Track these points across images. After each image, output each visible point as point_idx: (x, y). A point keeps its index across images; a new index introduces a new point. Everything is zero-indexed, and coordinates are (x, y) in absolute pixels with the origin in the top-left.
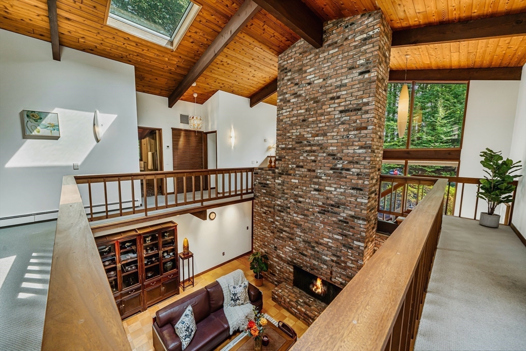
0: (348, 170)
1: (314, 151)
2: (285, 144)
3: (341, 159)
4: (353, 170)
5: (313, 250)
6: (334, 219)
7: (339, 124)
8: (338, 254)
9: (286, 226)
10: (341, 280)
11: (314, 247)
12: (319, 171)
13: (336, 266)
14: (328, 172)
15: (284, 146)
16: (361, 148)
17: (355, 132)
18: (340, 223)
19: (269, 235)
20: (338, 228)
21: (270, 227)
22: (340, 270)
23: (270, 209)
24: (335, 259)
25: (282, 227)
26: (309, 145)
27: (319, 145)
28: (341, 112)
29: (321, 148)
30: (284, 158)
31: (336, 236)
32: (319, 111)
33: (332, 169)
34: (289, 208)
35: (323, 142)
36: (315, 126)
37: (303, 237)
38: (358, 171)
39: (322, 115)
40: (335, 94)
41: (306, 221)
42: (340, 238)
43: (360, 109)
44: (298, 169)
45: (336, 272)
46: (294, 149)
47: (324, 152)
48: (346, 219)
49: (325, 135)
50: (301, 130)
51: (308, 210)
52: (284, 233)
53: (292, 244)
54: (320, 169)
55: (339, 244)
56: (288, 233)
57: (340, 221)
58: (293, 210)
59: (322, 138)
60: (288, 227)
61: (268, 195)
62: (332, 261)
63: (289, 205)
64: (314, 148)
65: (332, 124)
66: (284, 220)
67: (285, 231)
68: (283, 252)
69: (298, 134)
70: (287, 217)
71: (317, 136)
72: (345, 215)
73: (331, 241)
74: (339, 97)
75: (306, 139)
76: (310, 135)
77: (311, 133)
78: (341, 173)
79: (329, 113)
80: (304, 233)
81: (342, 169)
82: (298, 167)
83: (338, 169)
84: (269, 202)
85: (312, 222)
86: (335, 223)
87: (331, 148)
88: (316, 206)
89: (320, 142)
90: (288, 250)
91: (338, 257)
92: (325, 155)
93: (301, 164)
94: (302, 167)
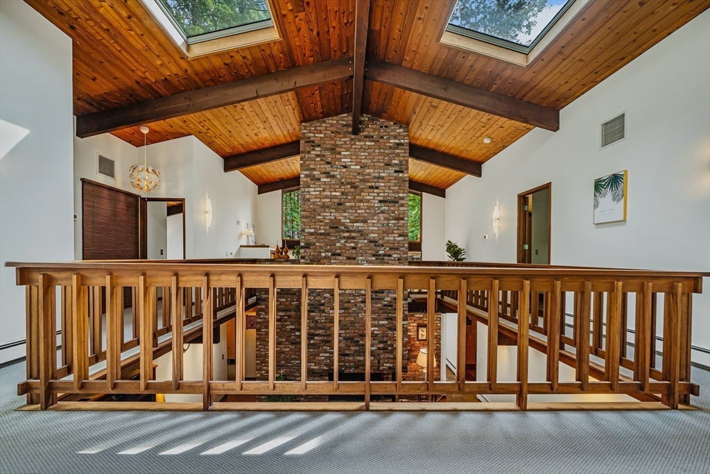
0: (390, 256)
1: (354, 238)
2: (315, 228)
3: (383, 246)
4: (395, 256)
5: (356, 346)
6: (379, 305)
7: (379, 213)
8: (385, 339)
9: (320, 328)
10: (388, 365)
11: (358, 341)
12: (360, 258)
13: (384, 352)
14: (369, 259)
15: (312, 231)
16: (400, 236)
17: (395, 222)
18: (385, 307)
19: (287, 349)
20: (383, 313)
21: (289, 337)
22: (387, 355)
23: (288, 313)
24: (381, 345)
25: (313, 331)
26: (348, 231)
27: (359, 231)
28: (380, 201)
29: (361, 235)
30: (314, 244)
31: (381, 322)
32: (357, 197)
33: (374, 256)
34: (323, 305)
35: (363, 228)
36: (354, 211)
37: (344, 335)
38: (399, 256)
39: (361, 201)
40: (373, 184)
41: (347, 315)
42: (386, 322)
43: (397, 202)
44: (334, 257)
45: (384, 358)
46: (328, 234)
47: (365, 239)
48: (390, 302)
49: (365, 221)
50: (337, 214)
51: (349, 302)
52: (316, 338)
53: (328, 348)
54: (362, 256)
55: (385, 329)
56: (323, 336)
57: (385, 305)
58: (328, 307)
59: (362, 224)
60: (323, 329)
61: (284, 294)
62: (379, 349)
63: (323, 301)
64: (353, 234)
65: (372, 211)
66: (317, 322)
67: (318, 335)
68: (315, 363)
69: (333, 218)
70: (320, 316)
71: (357, 222)
72: (389, 299)
73: (377, 329)
74: (377, 188)
75: (343, 224)
76: (348, 221)
77: (349, 218)
78: (383, 259)
79: (368, 201)
80: (345, 329)
81: (384, 255)
82: (333, 255)
83: (380, 255)
84: (287, 303)
85: (354, 315)
86: (380, 309)
87: (372, 235)
88: (358, 296)
89: (360, 228)
90: (323, 358)
91: (386, 342)
92: (366, 241)
93: (338, 251)
94: (339, 255)
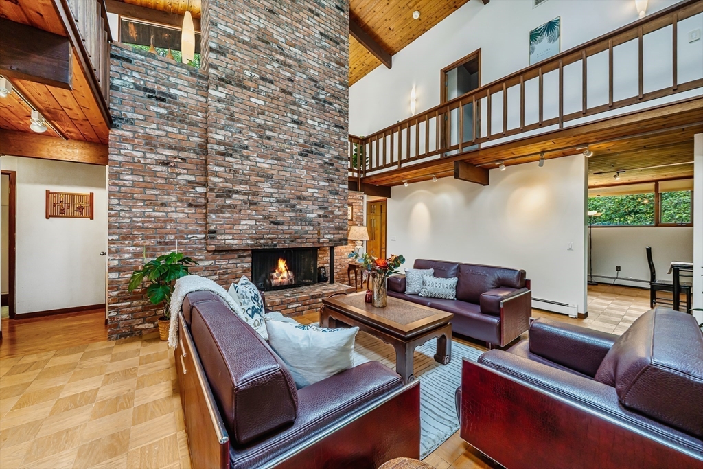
0: (331, 104)
1: (290, 66)
2: (235, 30)
3: (323, 89)
4: (335, 105)
5: (293, 211)
6: (319, 162)
7: (320, 47)
8: (326, 204)
9: (241, 182)
10: (329, 236)
11: (294, 206)
12: (298, 96)
13: (324, 221)
14: (309, 100)
15: (231, 31)
16: (341, 84)
17: (336, 65)
18: (326, 166)
19: (181, 215)
20: (323, 172)
21: (184, 194)
22: (327, 224)
23: (183, 154)
24: (322, 212)
25: (229, 186)
26: (283, 54)
27: (296, 60)
28: (321, 34)
29: (299, 66)
30: (232, 52)
31: (322, 183)
32: (294, 14)
33: (313, 98)
34: (246, 148)
35: (302, 58)
36: (290, 30)
37: (276, 195)
38: (340, 107)
39: (299, 22)
40: (314, 8)
41: (281, 168)
42: (327, 184)
43: (338, 44)
44: (261, 82)
45: (324, 228)
46: (255, 47)
47: (303, 73)
48: (331, 160)
49: (304, 51)
50: (268, 24)
51: (283, 151)
52: (234, 196)
53: (254, 213)
54: (300, 94)
55: (326, 192)
56: (246, 194)
57: (326, 163)
58: (254, 152)
59: (300, 53)
60: (246, 184)
61: (175, 120)
62: (319, 216)
63: (246, 143)
64: (289, 61)
65: (313, 42)
66: (236, 172)
67: (237, 192)
68: (233, 234)
69: (262, 26)
70: (242, 164)
71: (294, 46)
72: (330, 156)
73: (316, 191)
74: (318, 15)
75: (276, 42)
76: (283, 40)
77: (286, 39)
78: (324, 106)
79: (308, 26)
80: (278, 188)
81: (325, 102)
82: (263, 79)
83: (320, 100)
84: (180, 137)
85: (290, 169)
86: (321, 166)
87: (312, 71)
88: (295, 145)
89: (298, 56)
90: (245, 227)
91: (325, 208)
92: (305, 76)
93: (269, 76)
94: (271, 82)
